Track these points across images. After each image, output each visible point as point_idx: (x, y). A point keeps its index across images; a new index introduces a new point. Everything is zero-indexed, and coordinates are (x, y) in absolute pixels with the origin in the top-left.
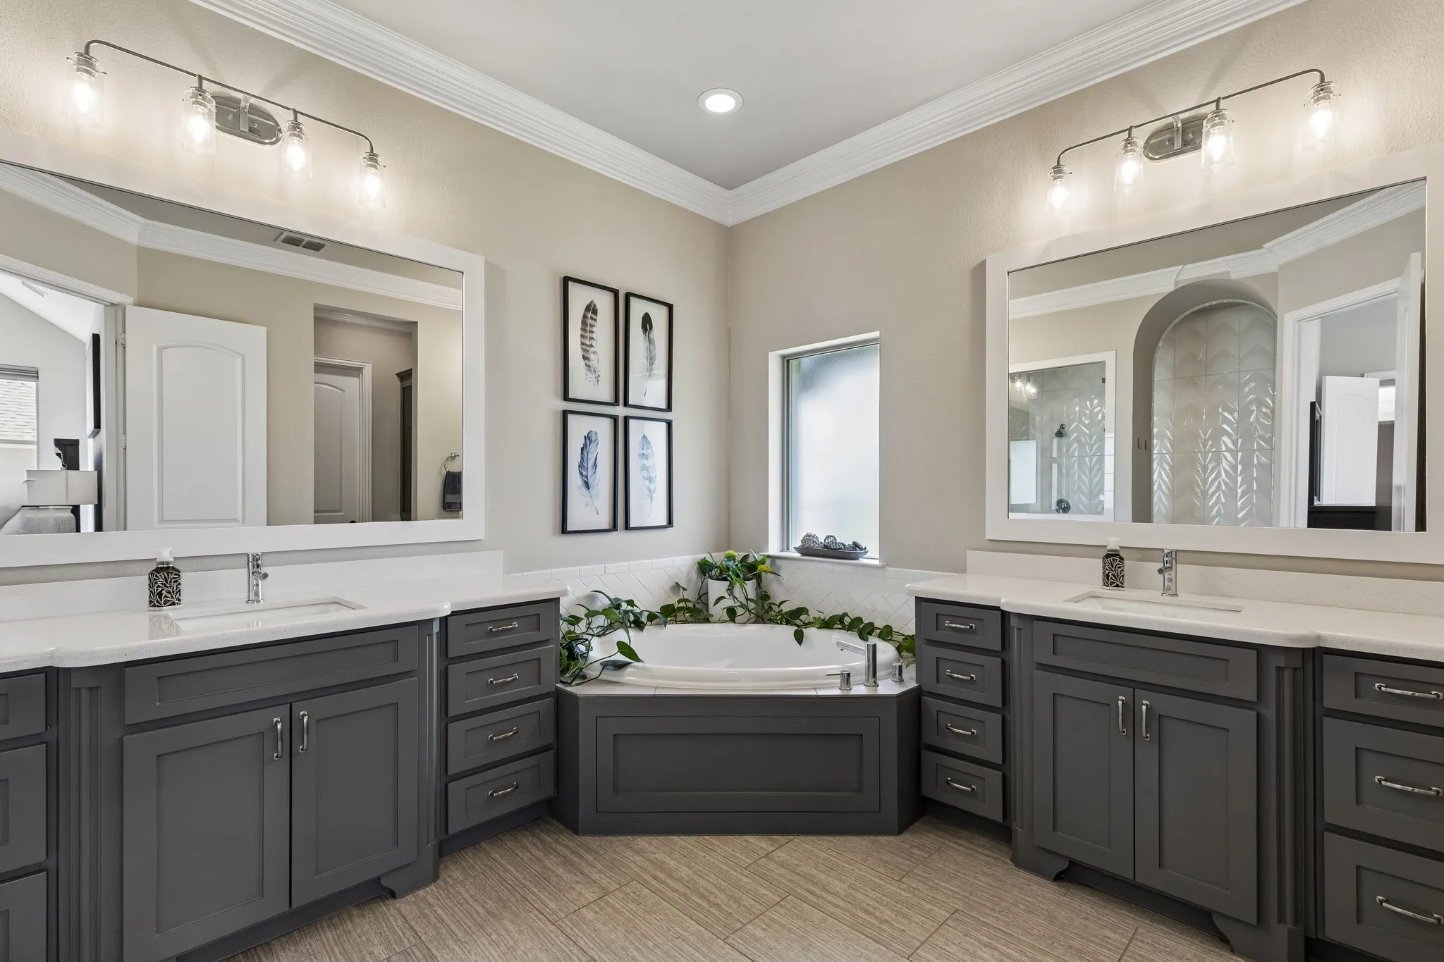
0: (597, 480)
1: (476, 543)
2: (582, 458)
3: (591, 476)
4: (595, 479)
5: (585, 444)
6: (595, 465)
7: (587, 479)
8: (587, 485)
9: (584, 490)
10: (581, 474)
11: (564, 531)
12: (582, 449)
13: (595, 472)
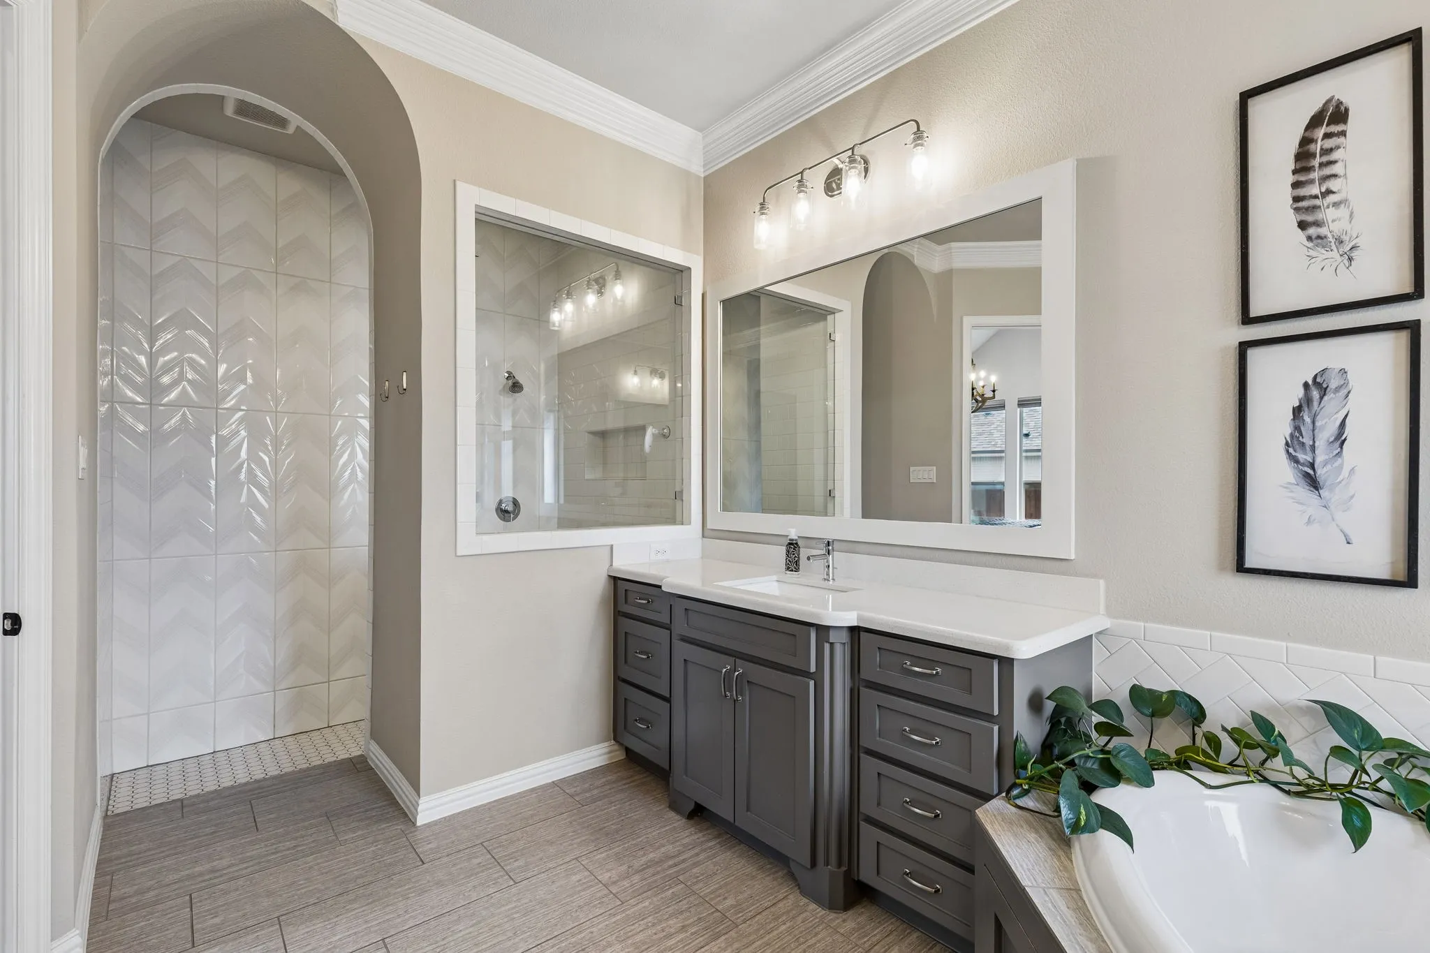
0: (1345, 472)
1: (1064, 563)
2: (1297, 428)
3: (1325, 463)
4: (1341, 467)
5: (1308, 400)
6: (1340, 439)
7: (1314, 469)
8: (1313, 482)
9: (1304, 492)
10: (1295, 460)
11: (1241, 568)
12: (1297, 411)
13: (1339, 454)
